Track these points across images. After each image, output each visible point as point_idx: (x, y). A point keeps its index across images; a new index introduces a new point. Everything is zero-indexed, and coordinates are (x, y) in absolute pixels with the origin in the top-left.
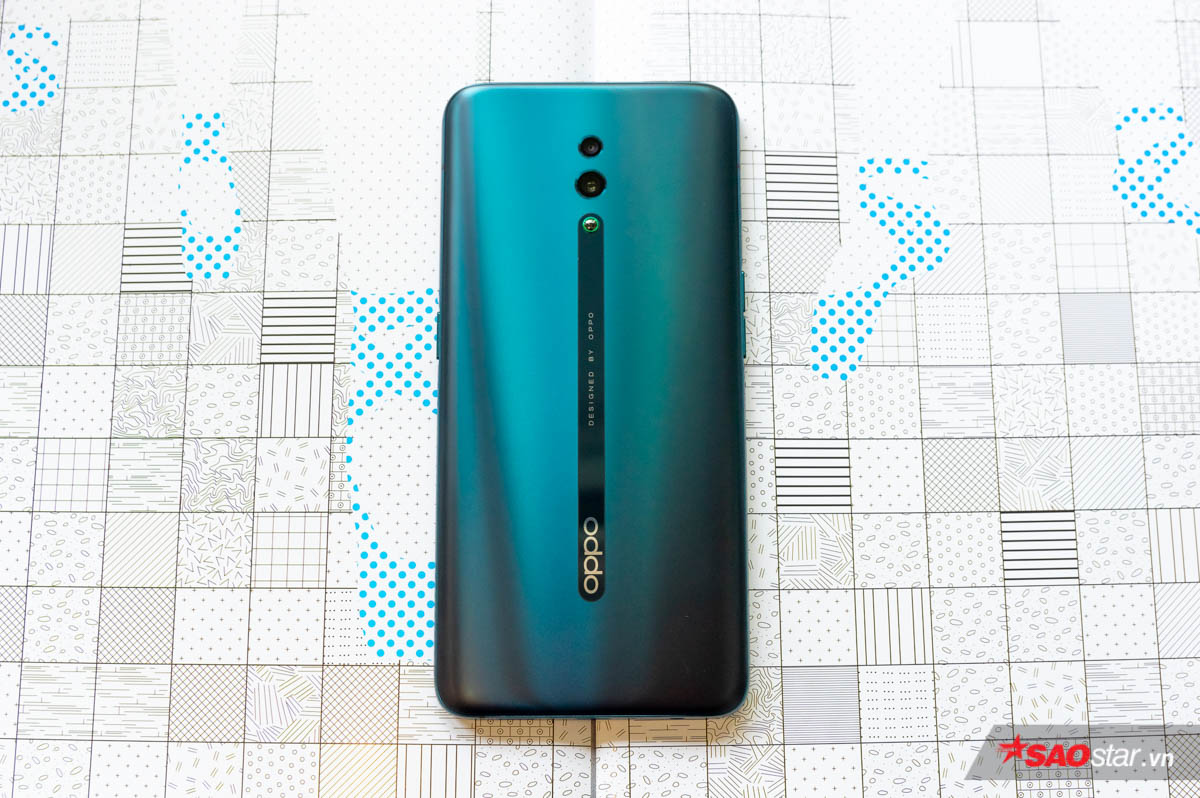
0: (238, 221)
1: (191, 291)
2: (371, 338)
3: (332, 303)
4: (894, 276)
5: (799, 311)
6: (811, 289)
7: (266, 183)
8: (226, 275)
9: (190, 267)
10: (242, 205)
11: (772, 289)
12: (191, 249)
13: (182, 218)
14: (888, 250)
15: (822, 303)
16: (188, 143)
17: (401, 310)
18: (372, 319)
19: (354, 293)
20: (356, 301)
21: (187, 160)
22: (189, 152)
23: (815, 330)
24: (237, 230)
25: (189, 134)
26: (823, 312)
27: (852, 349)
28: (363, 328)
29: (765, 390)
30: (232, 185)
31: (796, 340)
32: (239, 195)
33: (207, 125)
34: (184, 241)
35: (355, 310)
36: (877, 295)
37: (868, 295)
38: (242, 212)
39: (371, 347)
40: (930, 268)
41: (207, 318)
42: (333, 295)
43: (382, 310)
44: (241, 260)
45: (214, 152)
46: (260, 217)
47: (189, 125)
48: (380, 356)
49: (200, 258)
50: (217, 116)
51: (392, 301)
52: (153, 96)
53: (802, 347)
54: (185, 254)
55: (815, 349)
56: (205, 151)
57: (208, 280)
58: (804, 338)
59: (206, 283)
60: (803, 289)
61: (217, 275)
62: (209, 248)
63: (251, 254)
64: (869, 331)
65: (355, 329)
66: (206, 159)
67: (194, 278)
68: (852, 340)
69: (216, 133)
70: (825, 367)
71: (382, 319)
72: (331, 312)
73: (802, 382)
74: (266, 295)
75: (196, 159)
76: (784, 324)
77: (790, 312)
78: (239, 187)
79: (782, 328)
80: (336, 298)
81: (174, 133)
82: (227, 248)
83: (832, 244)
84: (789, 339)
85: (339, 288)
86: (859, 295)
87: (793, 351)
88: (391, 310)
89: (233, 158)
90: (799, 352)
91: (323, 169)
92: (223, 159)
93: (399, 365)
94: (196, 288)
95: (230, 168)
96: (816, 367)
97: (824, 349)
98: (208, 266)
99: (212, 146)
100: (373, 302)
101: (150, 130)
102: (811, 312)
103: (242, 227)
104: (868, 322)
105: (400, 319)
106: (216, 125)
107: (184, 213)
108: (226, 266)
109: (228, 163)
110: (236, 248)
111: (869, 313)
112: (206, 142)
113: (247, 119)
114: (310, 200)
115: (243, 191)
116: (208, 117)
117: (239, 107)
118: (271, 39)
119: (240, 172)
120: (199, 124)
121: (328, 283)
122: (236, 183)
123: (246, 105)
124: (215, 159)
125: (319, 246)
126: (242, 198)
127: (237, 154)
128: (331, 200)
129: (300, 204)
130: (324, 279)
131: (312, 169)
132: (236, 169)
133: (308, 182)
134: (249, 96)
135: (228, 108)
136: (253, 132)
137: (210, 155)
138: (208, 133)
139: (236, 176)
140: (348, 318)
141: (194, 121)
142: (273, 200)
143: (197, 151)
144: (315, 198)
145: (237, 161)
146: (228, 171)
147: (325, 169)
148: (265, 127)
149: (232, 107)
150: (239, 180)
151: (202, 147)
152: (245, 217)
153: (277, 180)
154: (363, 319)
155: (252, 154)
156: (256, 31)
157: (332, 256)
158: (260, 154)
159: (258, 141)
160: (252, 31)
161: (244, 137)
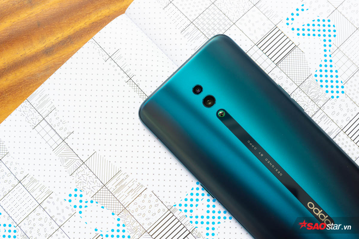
0: (116, 217)
2: (194, 214)
3: (171, 215)
4: (327, 48)
5: (312, 85)
6: (309, 74)
7: (113, 197)
8: (129, 237)
10: (112, 211)
11: (298, 85)
13: (97, 232)
14: (318, 41)
15: (316, 76)
16: (75, 207)
17: (195, 197)
18: (189, 208)
19: (175, 206)
20: (178, 207)
21: (80, 212)
22: (78, 209)
23: (322, 86)
24: (119, 220)
25: (73, 203)
26: (319, 78)
27: (337, 82)
28: (188, 214)
29: (325, 118)
30: (103, 207)
31: (320, 94)
32: (108, 208)
33: (76, 195)
35: (180, 210)
36: (328, 58)
37: (326, 61)
38: (114, 213)
39: (197, 217)
40: (335, 36)
42: (169, 212)
43: (189, 203)
44: (129, 228)
45: (86, 202)
46: (122, 209)
47: (70, 201)
48: (202, 217)
50: (76, 190)
51: (189, 197)
52: (48, 202)
53: (323, 95)
55: (327, 92)
56: (83, 204)
58: (321, 91)
60: (307, 77)
62: (115, 233)
63: (130, 223)
64: (336, 71)
65: (186, 216)
66: (86, 207)
68: (334, 79)
69: (81, 196)
70: (335, 94)
71: (191, 205)
72: (174, 218)
73: (333, 105)
74: (148, 231)
75: (83, 210)
76: (311, 93)
77: (309, 87)
78: (106, 206)
79: (312, 94)
80: (171, 212)
81: (67, 208)
82: (121, 228)
83: (301, 55)
84: (317, 96)
85: (169, 208)
86: (323, 63)
87: (322, 98)
88: (192, 200)
89: (94, 198)
90: (324, 97)
91: (127, 176)
92: (92, 202)
93: (211, 215)
95: (97, 203)
96: (333, 97)
97: (330, 89)
99: (84, 201)
100: (183, 203)
101: (59, 214)
102: (316, 82)
103: (119, 217)
104: (334, 69)
105: (197, 200)
106: (78, 193)
107: (96, 230)
109: (94, 201)
110: (124, 226)
111: (331, 66)
112: (81, 201)
113: (87, 182)
114: (132, 189)
115: (108, 206)
116: (73, 193)
117: (80, 181)
118: (69, 150)
119: (101, 201)
120: (73, 198)
121: (164, 210)
122: (103, 206)
123: (82, 178)
124: (89, 204)
125: (149, 201)
126: (110, 208)
127: (94, 196)
128: (139, 183)
129: (131, 194)
130: (162, 210)
131: (123, 179)
132: (99, 201)
133: (126, 184)
134: (80, 174)
135: (77, 184)
136: (93, 185)
137: (86, 204)
138: (79, 198)
139: (101, 203)
140: (181, 215)
141: (70, 198)
142: (121, 200)
143: (81, 207)
144: (134, 187)
145: (97, 198)
146: (97, 204)
147: (127, 175)
148: (95, 180)
149: (78, 182)
150: (103, 203)
151: (81, 204)
152: (117, 213)
153: (115, 192)
154: (186, 211)
155: (99, 192)
156: (62, 152)
157: (157, 201)
158: (102, 189)
159: (97, 186)
160: (60, 153)
161: (92, 189)
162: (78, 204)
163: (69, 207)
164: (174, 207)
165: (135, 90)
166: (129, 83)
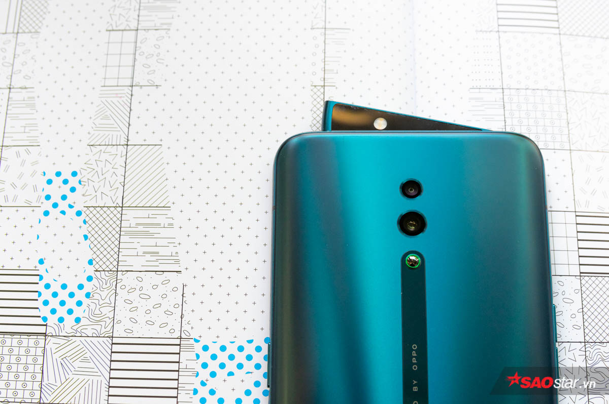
0: (90, 271)
1: (45, 334)
2: (212, 383)
3: (176, 349)
7: (117, 236)
8: (78, 320)
9: (45, 311)
10: (95, 256)
11: (587, 339)
12: (47, 295)
13: (39, 267)
16: (48, 197)
17: (240, 357)
18: (213, 366)
19: (197, 341)
20: (198, 348)
21: (46, 213)
22: (48, 205)
24: (90, 279)
25: (49, 190)
28: (204, 374)
30: (86, 237)
32: (92, 246)
33: (66, 182)
34: (40, 287)
35: (198, 356)
38: (94, 262)
39: (212, 392)
41: (59, 360)
42: (178, 342)
43: (223, 357)
44: (93, 306)
45: (71, 206)
46: (111, 267)
47: (50, 182)
48: (220, 401)
49: (54, 303)
50: (74, 174)
51: (232, 349)
52: (18, 154)
54: (41, 300)
56: (63, 205)
57: (61, 325)
59: (59, 327)
61: (69, 320)
62: (63, 295)
63: (101, 302)
65: (197, 375)
66: (63, 212)
67: (49, 323)
69: (73, 190)
71: (222, 366)
72: (175, 358)
74: (115, 341)
75: (54, 212)
78: (92, 239)
80: (180, 345)
81: (35, 188)
82: (80, 295)
85: (183, 336)
88: (232, 357)
89: (88, 212)
91: (169, 224)
92: (79, 213)
94: (50, 331)
95: (85, 222)
98: (62, 312)
99: (69, 201)
100: (214, 349)
101: (14, 186)
103: (94, 276)
105: (240, 366)
106: (73, 182)
107: (41, 262)
108: (78, 312)
109: (83, 216)
110: (88, 295)
112: (64, 197)
113: (101, 177)
114: (158, 253)
115: (95, 243)
116: (66, 175)
117: (94, 166)
118: (126, 106)
119: (94, 225)
120: (58, 181)
121: (172, 331)
122: (89, 236)
123: (101, 165)
124: (71, 213)
125: (164, 296)
126: (95, 249)
127: (91, 209)
128: (177, 253)
129: (148, 257)
130: (169, 327)
131: (159, 224)
132: (90, 222)
133: (156, 236)
134: (104, 157)
135: (85, 167)
136: (106, 190)
137: (67, 209)
138: (66, 190)
139: (90, 229)
140: (191, 365)
141: (54, 178)
142: (123, 252)
143: (55, 205)
144: (162, 251)
145: (91, 216)
146: (83, 224)
147: (172, 224)
148: (117, 185)
149: (88, 166)
150: (93, 232)
151: (60, 201)
152: (97, 267)
153: (127, 233)
154: (205, 366)
155: (105, 209)
156: (111, 99)
157: (177, 306)
158: (112, 209)
159: (111, 197)
160: (109, 100)
161: (99, 194)
162: (56, 198)
163: (39, 189)
164: (192, 341)
165: (315, 109)
166: (315, 90)
